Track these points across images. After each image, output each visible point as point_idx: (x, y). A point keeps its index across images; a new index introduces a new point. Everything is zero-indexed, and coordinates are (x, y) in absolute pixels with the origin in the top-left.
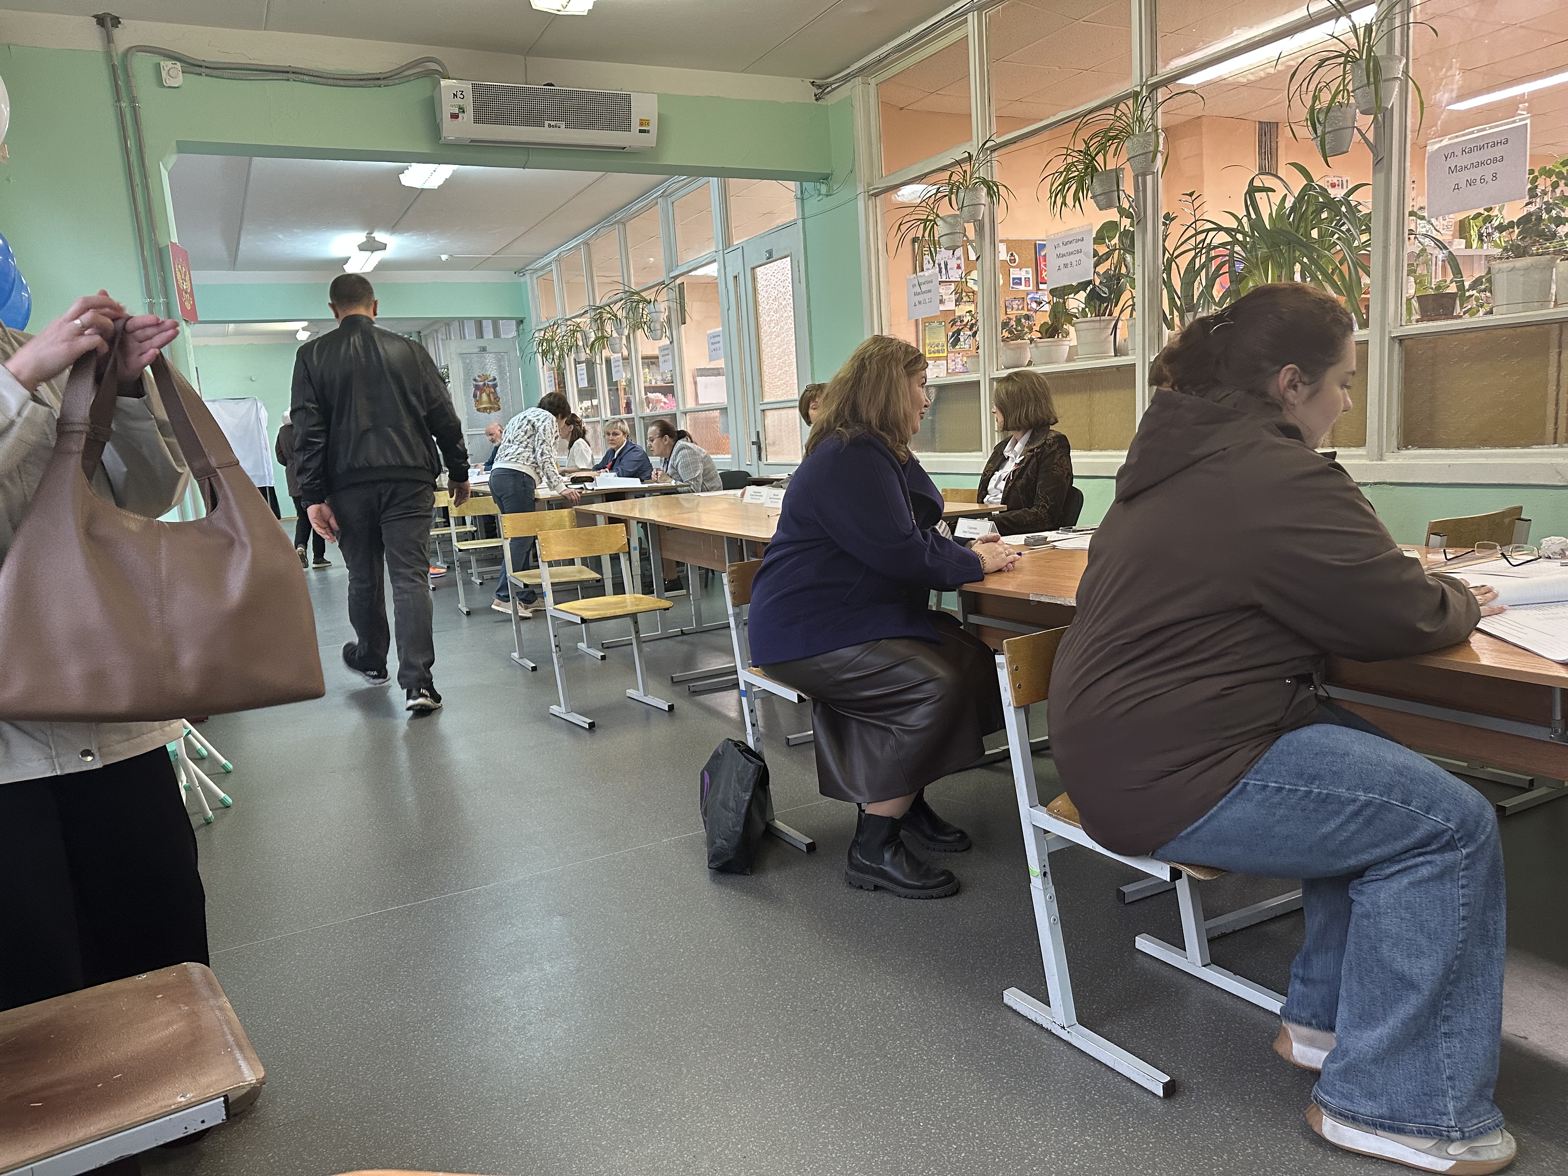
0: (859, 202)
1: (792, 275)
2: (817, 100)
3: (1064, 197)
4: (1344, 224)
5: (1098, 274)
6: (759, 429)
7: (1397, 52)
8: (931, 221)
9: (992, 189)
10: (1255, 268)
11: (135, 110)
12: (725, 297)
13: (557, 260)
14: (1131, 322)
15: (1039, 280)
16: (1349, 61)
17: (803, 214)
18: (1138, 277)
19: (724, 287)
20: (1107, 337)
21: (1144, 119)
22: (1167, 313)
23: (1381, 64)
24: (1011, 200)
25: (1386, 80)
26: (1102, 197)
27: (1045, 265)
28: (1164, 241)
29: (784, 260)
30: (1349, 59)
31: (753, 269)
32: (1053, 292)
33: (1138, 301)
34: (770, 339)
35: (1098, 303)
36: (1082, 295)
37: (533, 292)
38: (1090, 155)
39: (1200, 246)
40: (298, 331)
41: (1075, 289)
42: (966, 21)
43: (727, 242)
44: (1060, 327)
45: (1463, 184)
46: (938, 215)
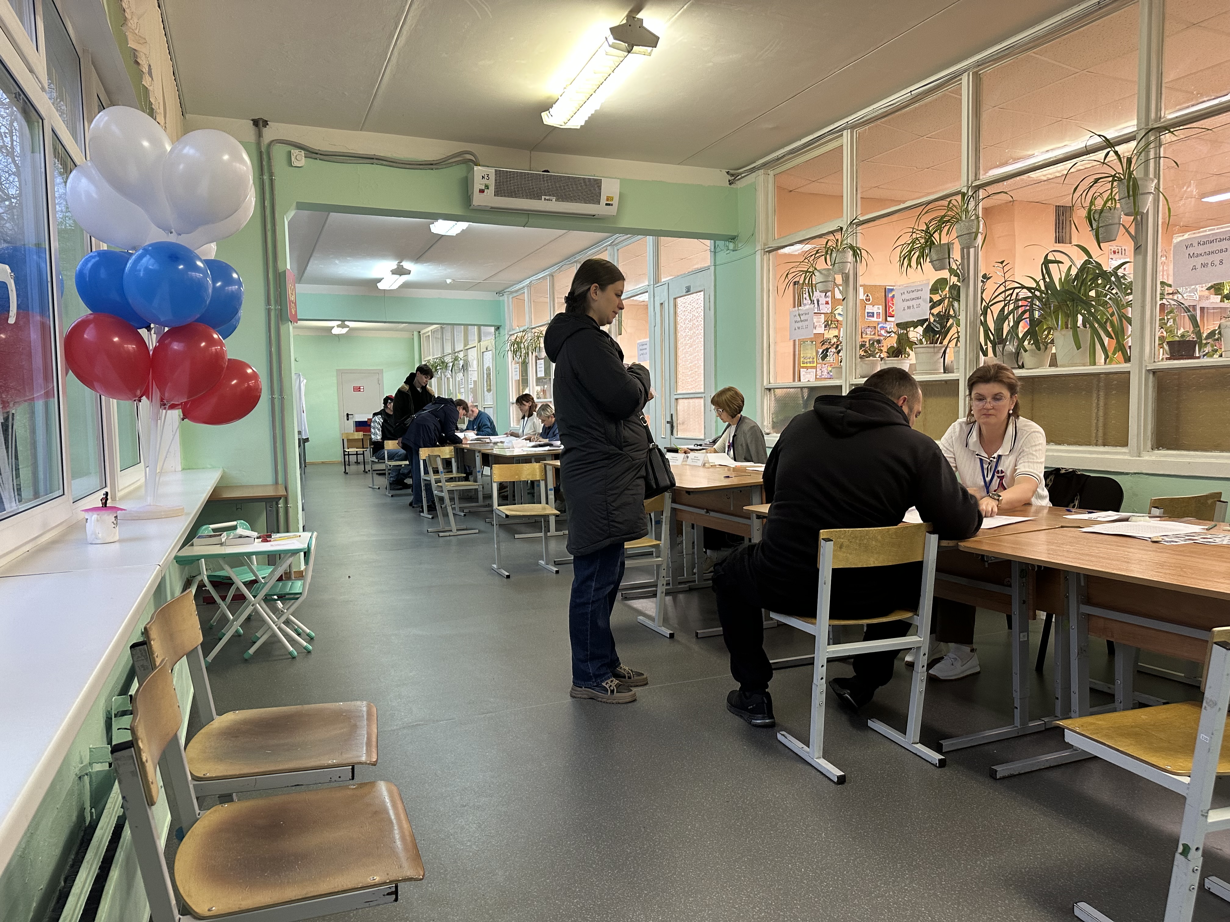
0: (757, 257)
1: (704, 304)
2: (730, 184)
3: (910, 260)
4: (1113, 289)
5: (933, 315)
6: (673, 412)
7: (1151, 175)
8: (810, 272)
9: (856, 252)
10: (1049, 316)
11: (272, 181)
12: (653, 317)
13: (529, 286)
14: (957, 349)
15: (887, 314)
16: (1116, 180)
17: (715, 263)
18: (962, 317)
19: (653, 310)
20: (938, 359)
21: (970, 209)
22: (983, 344)
23: (1139, 183)
24: (870, 260)
25: (1142, 194)
26: (937, 262)
27: (893, 304)
28: (982, 293)
29: (699, 294)
30: (1116, 178)
31: (675, 299)
32: (898, 325)
33: (962, 335)
34: (685, 348)
35: (932, 335)
36: (920, 329)
37: (509, 306)
38: (929, 233)
39: (1008, 299)
40: (333, 327)
41: (915, 324)
42: (842, 135)
43: (657, 280)
44: (904, 350)
45: (1198, 266)
46: (816, 269)
